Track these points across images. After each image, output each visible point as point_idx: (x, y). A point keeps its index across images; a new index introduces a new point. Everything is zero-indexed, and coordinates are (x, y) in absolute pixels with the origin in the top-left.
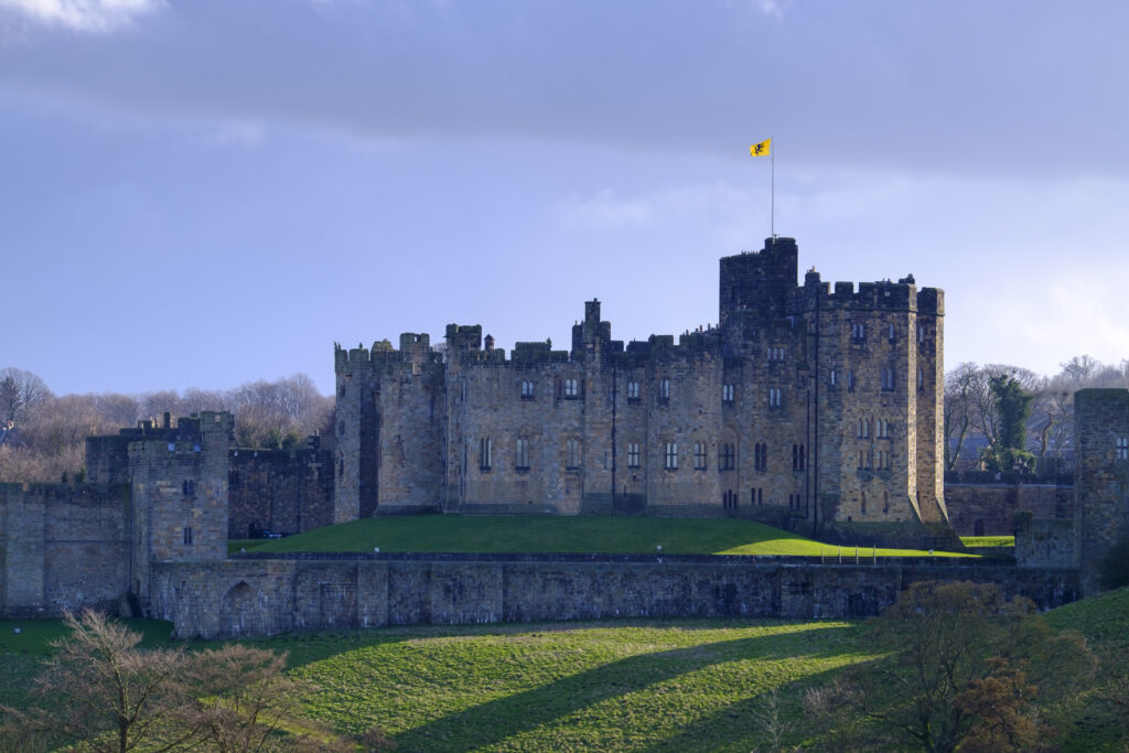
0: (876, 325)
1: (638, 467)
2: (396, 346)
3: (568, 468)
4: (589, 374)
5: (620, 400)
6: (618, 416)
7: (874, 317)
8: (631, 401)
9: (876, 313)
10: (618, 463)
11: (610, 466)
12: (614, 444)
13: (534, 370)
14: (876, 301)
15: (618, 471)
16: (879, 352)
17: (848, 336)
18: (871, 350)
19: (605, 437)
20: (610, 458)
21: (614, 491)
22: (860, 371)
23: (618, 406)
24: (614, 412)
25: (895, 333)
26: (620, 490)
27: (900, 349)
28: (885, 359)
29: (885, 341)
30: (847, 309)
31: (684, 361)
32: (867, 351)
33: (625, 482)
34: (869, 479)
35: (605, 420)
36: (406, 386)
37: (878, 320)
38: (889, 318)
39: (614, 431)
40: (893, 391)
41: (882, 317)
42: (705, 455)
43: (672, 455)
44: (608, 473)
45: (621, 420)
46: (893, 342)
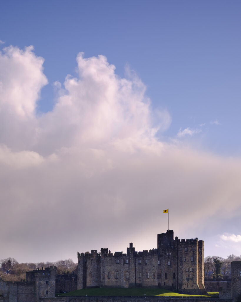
0: (190, 248)
1: (141, 278)
2: (90, 253)
3: (126, 278)
4: (131, 258)
5: (137, 264)
6: (136, 267)
7: (189, 246)
8: (139, 264)
9: (190, 245)
10: (136, 277)
11: (135, 278)
12: (136, 273)
13: (119, 258)
14: (190, 243)
15: (136, 278)
16: (191, 254)
17: (184, 251)
18: (189, 253)
19: (134, 271)
20: (135, 276)
21: (136, 283)
22: (187, 258)
23: (136, 265)
24: (136, 266)
25: (194, 250)
26: (137, 283)
27: (195, 253)
28: (192, 255)
29: (192, 251)
30: (184, 245)
31: (150, 256)
32: (188, 254)
33: (138, 281)
34: (189, 280)
35: (134, 268)
36: (92, 261)
37: (190, 247)
38: (193, 246)
39: (136, 270)
40: (193, 262)
41: (191, 246)
42: (154, 275)
43: (148, 275)
44: (134, 279)
45: (137, 268)
46: (193, 252)
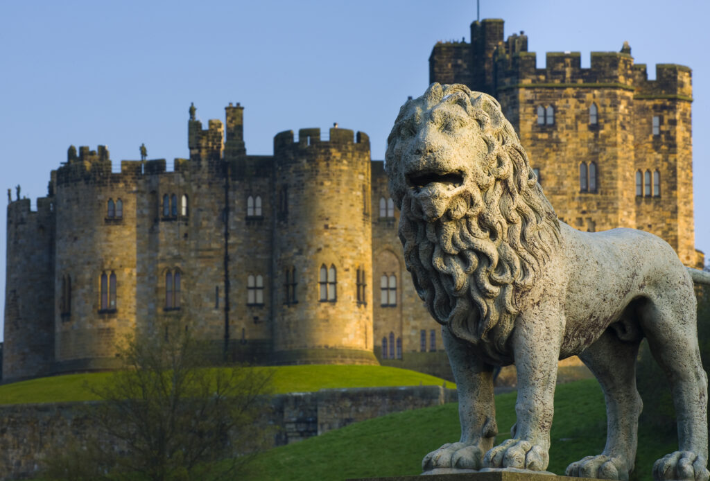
0: (570, 106)
1: (261, 306)
4: (194, 188)
5: (234, 219)
6: (232, 240)
7: (566, 96)
8: (250, 220)
9: (570, 91)
10: (233, 299)
11: (222, 304)
12: (227, 276)
13: (121, 185)
14: (568, 75)
15: (232, 311)
16: (575, 142)
17: (529, 123)
18: (563, 140)
19: (215, 268)
20: (222, 294)
21: (227, 336)
22: (548, 168)
23: (232, 227)
24: (227, 235)
25: (598, 116)
26: (236, 334)
27: (604, 137)
28: (584, 151)
29: (583, 127)
30: (527, 88)
32: (558, 142)
33: (242, 325)
35: (214, 246)
37: (572, 102)
38: (589, 96)
39: (227, 259)
40: (595, 192)
41: (578, 96)
44: (218, 313)
45: (234, 245)
46: (595, 128)
